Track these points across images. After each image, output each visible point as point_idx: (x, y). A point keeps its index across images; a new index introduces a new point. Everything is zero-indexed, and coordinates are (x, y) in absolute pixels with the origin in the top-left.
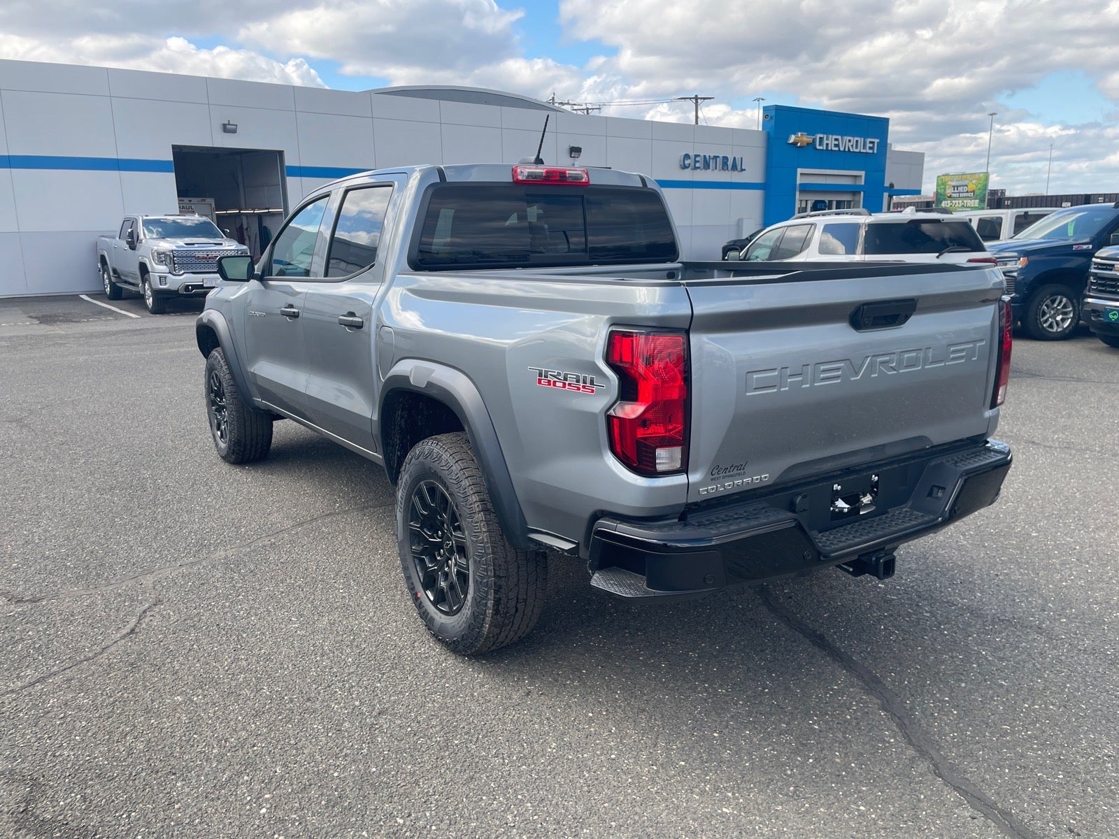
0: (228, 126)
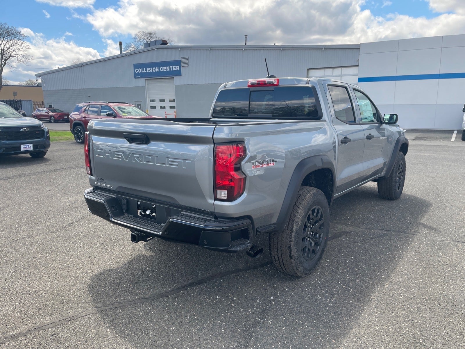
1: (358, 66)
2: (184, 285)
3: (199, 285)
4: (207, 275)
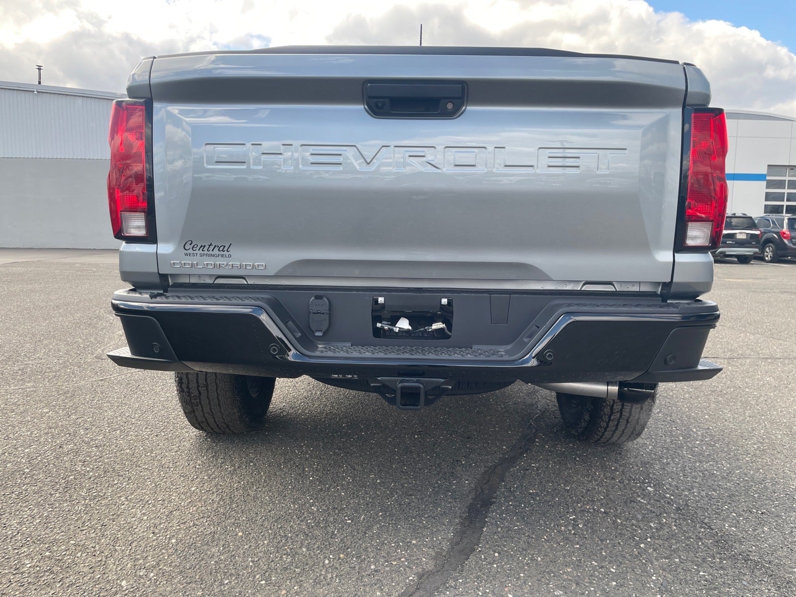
2: (464, 515)
3: (492, 507)
4: (469, 484)
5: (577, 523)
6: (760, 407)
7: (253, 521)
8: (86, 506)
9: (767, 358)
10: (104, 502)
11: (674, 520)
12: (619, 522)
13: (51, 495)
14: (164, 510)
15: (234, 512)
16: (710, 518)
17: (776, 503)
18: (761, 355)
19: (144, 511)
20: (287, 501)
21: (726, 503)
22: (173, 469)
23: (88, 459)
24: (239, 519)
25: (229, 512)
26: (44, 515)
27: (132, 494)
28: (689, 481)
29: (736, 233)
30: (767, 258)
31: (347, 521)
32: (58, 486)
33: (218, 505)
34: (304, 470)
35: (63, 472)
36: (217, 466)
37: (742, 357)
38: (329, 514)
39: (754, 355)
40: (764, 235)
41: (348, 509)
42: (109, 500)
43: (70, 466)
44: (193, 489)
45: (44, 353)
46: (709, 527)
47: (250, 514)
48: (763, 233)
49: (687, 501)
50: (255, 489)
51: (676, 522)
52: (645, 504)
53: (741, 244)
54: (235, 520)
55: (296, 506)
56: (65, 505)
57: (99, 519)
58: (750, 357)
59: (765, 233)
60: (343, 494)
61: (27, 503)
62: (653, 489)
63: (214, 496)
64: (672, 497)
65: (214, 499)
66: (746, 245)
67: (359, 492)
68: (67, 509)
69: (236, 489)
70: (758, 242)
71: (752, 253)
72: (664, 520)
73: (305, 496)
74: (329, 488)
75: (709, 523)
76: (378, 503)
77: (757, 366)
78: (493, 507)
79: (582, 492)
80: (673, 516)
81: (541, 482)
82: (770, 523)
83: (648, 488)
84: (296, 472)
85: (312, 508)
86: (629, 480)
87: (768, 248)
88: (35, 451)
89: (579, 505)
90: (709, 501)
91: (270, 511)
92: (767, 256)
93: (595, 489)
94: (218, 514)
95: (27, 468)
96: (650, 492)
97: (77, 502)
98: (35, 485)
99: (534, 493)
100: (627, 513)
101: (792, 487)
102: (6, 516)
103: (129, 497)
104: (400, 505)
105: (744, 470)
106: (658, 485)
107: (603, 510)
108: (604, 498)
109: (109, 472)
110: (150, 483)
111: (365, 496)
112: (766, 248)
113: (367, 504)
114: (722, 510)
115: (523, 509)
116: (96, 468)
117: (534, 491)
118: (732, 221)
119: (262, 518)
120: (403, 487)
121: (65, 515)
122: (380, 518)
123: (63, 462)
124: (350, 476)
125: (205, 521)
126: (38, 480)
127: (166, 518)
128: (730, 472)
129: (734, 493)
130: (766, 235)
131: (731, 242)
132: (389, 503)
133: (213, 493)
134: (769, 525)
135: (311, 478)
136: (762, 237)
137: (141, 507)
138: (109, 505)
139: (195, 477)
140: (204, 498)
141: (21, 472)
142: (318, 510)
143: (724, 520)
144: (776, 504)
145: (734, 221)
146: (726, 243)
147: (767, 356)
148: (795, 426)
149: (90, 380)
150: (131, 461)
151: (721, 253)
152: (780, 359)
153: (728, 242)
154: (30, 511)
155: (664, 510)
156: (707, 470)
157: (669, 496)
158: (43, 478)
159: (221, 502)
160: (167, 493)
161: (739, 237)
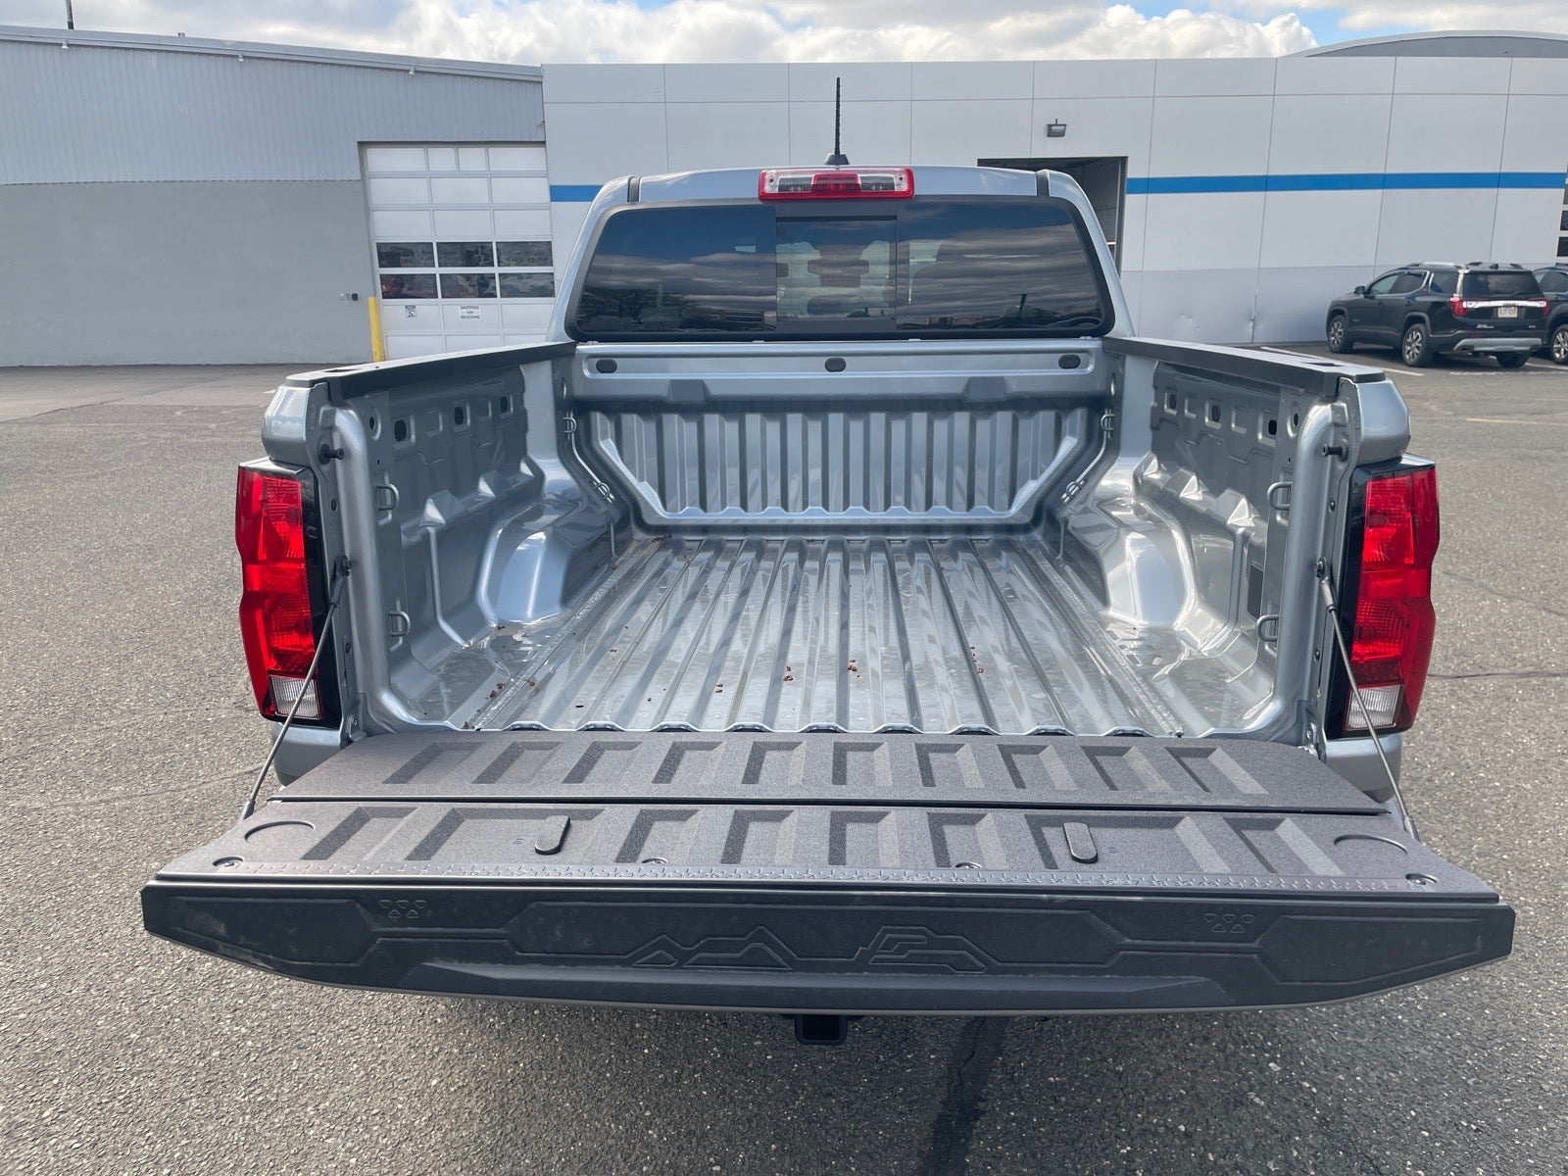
0: (1053, 128)
1: (543, 143)
2: (925, 1149)
3: (978, 1123)
4: (937, 1061)
5: (1133, 1166)
6: (1502, 826)
7: (545, 1167)
8: (248, 1130)
9: (1528, 675)
10: (277, 1120)
11: (1312, 1152)
12: (1212, 1159)
13: (183, 1101)
14: (384, 1141)
15: (509, 1145)
16: (1379, 1144)
17: (1506, 1100)
18: (1519, 665)
19: (349, 1144)
20: (604, 1113)
21: (1413, 1102)
22: (394, 1027)
23: (241, 1001)
24: (519, 1164)
25: (501, 1143)
26: (176, 1156)
27: (325, 1097)
28: (1348, 1042)
29: (1497, 307)
30: (1558, 355)
31: (714, 1168)
32: (194, 1079)
33: (481, 1126)
34: (633, 1027)
35: (198, 1037)
36: (474, 1018)
37: (1480, 671)
38: (680, 1148)
39: (1504, 667)
40: (1556, 306)
41: (715, 1133)
42: (286, 1115)
43: (211, 1022)
44: (434, 1082)
45: (137, 695)
46: (1376, 1167)
47: (539, 1149)
48: (1551, 303)
49: (1340, 1098)
50: (545, 1082)
51: (1317, 1158)
52: (1262, 1108)
53: (1507, 328)
54: (513, 1165)
55: (621, 1127)
56: (210, 1128)
57: (271, 1164)
58: (1496, 671)
59: (1557, 302)
60: (705, 1093)
61: (142, 1125)
62: (1279, 1068)
63: (473, 1102)
64: (1314, 1090)
65: (473, 1108)
66: (1516, 331)
67: (735, 1089)
68: (214, 1141)
69: (512, 1081)
70: (1540, 325)
71: (1527, 348)
72: (1295, 1153)
73: (636, 1098)
74: (679, 1078)
75: (1377, 1158)
76: (769, 1116)
77: (1508, 699)
78: (980, 1125)
79: (1146, 1079)
80: (1312, 1142)
81: (1072, 1054)
82: (1489, 1155)
83: (1271, 1065)
84: (618, 1033)
85: (650, 1132)
86: (1236, 1044)
87: (1561, 335)
88: (143, 981)
89: (1139, 1115)
90: (1382, 1098)
91: (573, 1141)
92: (1559, 352)
93: (1170, 1068)
94: (481, 1151)
95: (135, 1029)
96: (1273, 1075)
97: (230, 1120)
98: (153, 1074)
99: (1056, 1083)
100: (1228, 1136)
101: (1541, 1057)
102: (109, 1160)
103: (322, 1105)
104: (809, 1123)
105: (1456, 1008)
106: (1289, 1059)
107: (1183, 1129)
108: (1187, 1093)
109: (280, 1037)
110: (355, 1066)
111: (746, 1099)
112: (1557, 333)
113: (750, 1121)
114: (1404, 1123)
115: (1034, 1129)
116: (258, 1026)
117: (1057, 1079)
118: (1489, 281)
119: (560, 1159)
120: (815, 1072)
121: (211, 1156)
122: (773, 1159)
123: (197, 1010)
124: (718, 1044)
125: (459, 1169)
126: (156, 1060)
127: (390, 1162)
128: (1429, 1016)
129: (1431, 1074)
130: (1558, 307)
131: (1485, 326)
132: (789, 1118)
133: (470, 1094)
134: (1489, 1160)
135: (646, 1051)
136: (1548, 314)
137: (343, 1133)
138: (287, 1127)
139: (436, 1050)
140: (454, 1107)
141: (125, 1042)
142: (660, 1137)
143: (1405, 1149)
144: (1506, 1104)
145: (1493, 281)
146: (1474, 327)
147: (1532, 668)
148: (1566, 880)
149: (229, 774)
150: (319, 1005)
151: (1464, 348)
152: (1555, 675)
153: (1479, 326)
154: (150, 1145)
155: (1297, 1123)
156: (1384, 1012)
157: (1307, 1085)
158: (164, 1056)
159: (485, 1116)
160: (388, 1094)
161: (1503, 314)
